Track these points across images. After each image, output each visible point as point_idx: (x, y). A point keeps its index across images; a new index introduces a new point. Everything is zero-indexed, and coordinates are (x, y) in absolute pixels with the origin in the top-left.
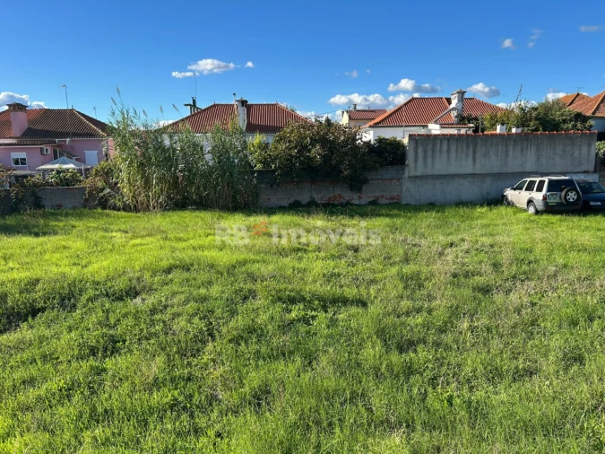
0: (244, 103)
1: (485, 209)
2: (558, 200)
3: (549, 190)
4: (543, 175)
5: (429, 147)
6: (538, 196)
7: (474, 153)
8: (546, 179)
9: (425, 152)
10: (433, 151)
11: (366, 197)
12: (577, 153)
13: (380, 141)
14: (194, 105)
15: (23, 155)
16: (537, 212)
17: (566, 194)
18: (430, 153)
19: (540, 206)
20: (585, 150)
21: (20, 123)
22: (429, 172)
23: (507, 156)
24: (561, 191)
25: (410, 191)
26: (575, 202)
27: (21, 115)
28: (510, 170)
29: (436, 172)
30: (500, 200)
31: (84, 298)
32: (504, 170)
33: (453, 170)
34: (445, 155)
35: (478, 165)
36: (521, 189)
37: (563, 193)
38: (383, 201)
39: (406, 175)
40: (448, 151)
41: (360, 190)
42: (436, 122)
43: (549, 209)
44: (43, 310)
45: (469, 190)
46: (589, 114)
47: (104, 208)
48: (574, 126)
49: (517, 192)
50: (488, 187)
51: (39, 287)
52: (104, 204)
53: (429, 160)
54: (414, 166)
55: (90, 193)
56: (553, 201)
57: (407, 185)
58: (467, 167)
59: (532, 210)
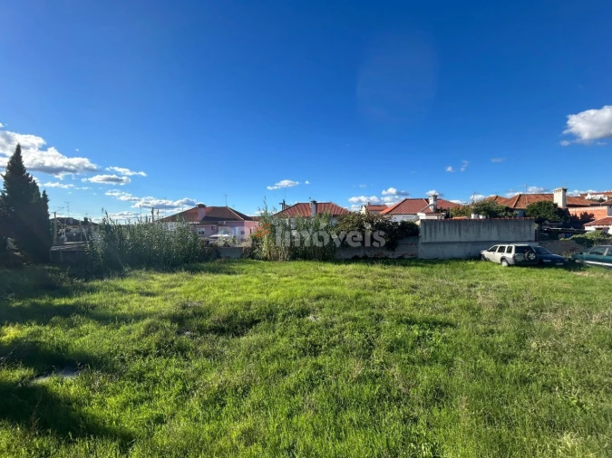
0: (314, 202)
1: (473, 263)
2: (522, 258)
3: (516, 252)
4: (509, 243)
5: (433, 226)
6: (510, 256)
7: (460, 229)
8: (513, 246)
9: (431, 229)
10: (435, 228)
11: (397, 254)
12: (523, 230)
13: (403, 223)
14: (284, 204)
15: (203, 230)
16: (509, 265)
17: (528, 255)
18: (433, 230)
19: (511, 262)
20: (527, 228)
21: (202, 214)
22: (433, 240)
23: (479, 232)
24: (524, 253)
25: (423, 251)
26: (534, 260)
27: (203, 210)
28: (482, 239)
29: (437, 240)
30: (479, 258)
31: (280, 314)
32: (478, 239)
33: (448, 239)
34: (442, 231)
35: (462, 237)
36: (494, 251)
37: (526, 255)
38: (407, 257)
39: (420, 242)
40: (444, 229)
41: (393, 250)
42: (422, 212)
43: (517, 264)
44: (259, 321)
45: (458, 251)
46: (512, 207)
47: (253, 258)
48: (506, 214)
49: (491, 253)
50: (470, 250)
51: (252, 307)
52: (253, 256)
53: (433, 234)
54: (425, 237)
55: (245, 250)
56: (520, 258)
57: (421, 248)
58: (456, 238)
59: (504, 264)
